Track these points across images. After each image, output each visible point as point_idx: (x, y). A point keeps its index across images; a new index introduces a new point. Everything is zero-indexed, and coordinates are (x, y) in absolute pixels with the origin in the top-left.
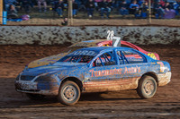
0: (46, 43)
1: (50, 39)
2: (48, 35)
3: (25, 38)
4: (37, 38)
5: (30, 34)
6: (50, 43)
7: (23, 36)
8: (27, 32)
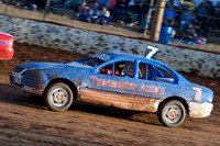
0: (206, 74)
1: (212, 71)
2: (211, 65)
3: (181, 63)
4: (196, 66)
5: (188, 60)
6: (212, 76)
7: (179, 60)
8: (186, 56)
